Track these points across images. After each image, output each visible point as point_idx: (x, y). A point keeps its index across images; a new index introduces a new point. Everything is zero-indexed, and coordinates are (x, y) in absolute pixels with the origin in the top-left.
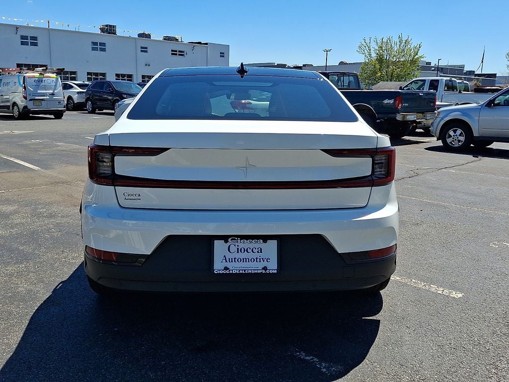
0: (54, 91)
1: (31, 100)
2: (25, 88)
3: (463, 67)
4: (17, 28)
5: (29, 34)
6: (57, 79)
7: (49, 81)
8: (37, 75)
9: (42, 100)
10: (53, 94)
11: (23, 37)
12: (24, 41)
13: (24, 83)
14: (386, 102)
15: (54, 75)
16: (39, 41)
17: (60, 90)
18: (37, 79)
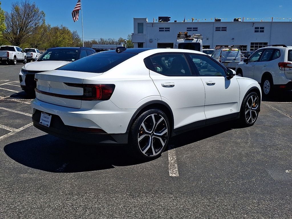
0: (236, 58)
1: (223, 62)
2: (221, 56)
4: (254, 23)
5: (260, 26)
6: (238, 51)
7: (234, 53)
8: (228, 49)
9: (229, 62)
10: (235, 59)
11: (256, 28)
12: (257, 30)
13: (221, 54)
15: (237, 49)
16: (265, 30)
17: (239, 57)
18: (227, 52)
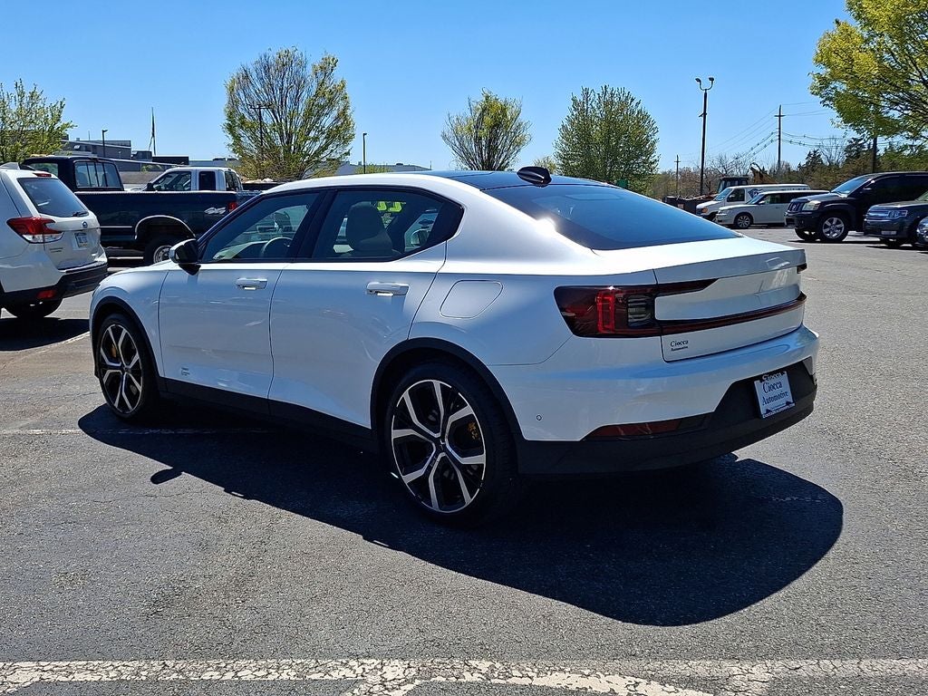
3: (128, 144)
14: (210, 212)
